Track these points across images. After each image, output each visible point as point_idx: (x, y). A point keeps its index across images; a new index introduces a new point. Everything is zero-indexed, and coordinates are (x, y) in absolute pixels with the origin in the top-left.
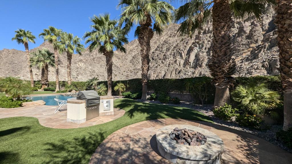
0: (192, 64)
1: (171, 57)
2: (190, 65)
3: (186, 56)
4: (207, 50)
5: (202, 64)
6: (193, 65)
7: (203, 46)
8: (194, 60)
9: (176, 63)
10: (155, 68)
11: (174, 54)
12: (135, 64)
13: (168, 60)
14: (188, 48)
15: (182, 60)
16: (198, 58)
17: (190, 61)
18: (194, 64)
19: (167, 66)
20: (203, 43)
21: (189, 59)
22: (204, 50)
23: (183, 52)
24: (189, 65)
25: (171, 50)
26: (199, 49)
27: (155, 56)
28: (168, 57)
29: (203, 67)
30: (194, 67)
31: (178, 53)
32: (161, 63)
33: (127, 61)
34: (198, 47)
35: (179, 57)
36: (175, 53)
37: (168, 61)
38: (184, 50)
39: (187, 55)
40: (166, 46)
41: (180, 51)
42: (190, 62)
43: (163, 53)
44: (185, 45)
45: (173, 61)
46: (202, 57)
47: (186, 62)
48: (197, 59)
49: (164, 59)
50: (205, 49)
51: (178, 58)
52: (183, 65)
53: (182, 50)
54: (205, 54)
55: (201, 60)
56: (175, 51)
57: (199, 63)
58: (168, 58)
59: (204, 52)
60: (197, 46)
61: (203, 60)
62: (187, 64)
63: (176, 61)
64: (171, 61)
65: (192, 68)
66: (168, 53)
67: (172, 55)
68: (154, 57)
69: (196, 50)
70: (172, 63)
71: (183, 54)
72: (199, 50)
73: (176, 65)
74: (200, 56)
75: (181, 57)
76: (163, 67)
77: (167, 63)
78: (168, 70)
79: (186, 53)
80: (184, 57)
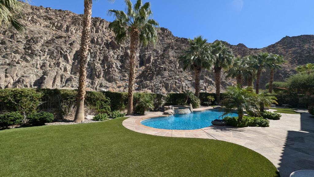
3: (73, 61)
5: (99, 75)
7: (95, 57)
11: (51, 52)
13: (38, 58)
14: (74, 52)
15: (68, 65)
16: (93, 68)
18: (88, 73)
22: (98, 60)
23: (69, 54)
29: (102, 79)
31: (60, 53)
32: (22, 60)
34: (90, 55)
35: (62, 59)
36: (55, 52)
41: (63, 52)
45: (52, 63)
46: (98, 67)
47: (77, 68)
49: (30, 55)
51: (61, 61)
52: (71, 71)
55: (98, 70)
57: (96, 73)
58: (39, 56)
59: (99, 63)
62: (78, 72)
63: (58, 64)
71: (69, 57)
72: (92, 59)
73: (60, 70)
75: (65, 59)
76: (28, 68)
77: (39, 63)
78: (49, 75)
79: (73, 57)
80: (71, 62)
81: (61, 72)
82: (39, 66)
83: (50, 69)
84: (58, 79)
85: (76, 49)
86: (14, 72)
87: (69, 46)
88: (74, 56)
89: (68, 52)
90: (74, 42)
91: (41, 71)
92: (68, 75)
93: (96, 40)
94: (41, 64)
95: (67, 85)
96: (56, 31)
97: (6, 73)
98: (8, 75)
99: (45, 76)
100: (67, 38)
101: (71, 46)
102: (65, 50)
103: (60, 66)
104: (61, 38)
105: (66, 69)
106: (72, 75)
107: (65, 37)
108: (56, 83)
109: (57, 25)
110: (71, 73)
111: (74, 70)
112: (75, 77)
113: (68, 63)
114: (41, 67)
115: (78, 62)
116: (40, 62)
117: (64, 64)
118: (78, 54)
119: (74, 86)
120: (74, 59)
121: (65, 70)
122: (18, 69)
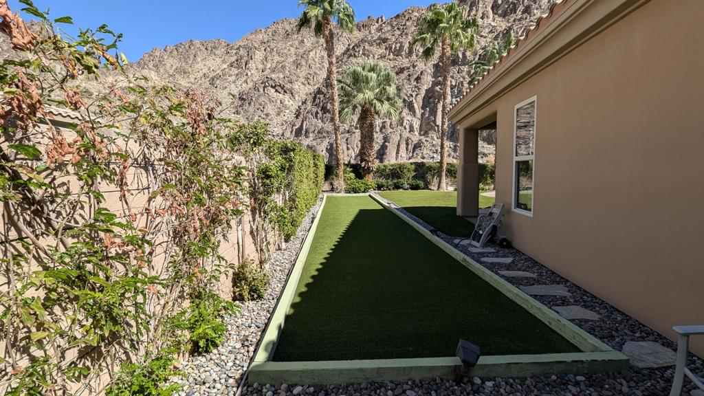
2: (439, 131)
3: (422, 110)
15: (415, 120)
17: (437, 124)
23: (415, 99)
26: (452, 96)
35: (406, 111)
38: (416, 95)
41: (406, 98)
47: (429, 124)
52: (419, 130)
53: (412, 96)
62: (429, 130)
71: (416, 105)
73: (404, 130)
75: (410, 111)
78: (391, 140)
79: (421, 104)
80: (419, 112)
81: (406, 134)
83: (391, 130)
84: (403, 146)
85: (425, 87)
87: (415, 83)
88: (423, 100)
89: (414, 96)
90: (422, 73)
91: (382, 135)
92: (416, 137)
93: (461, 56)
94: (381, 125)
95: (415, 155)
96: (395, 59)
97: (347, 144)
98: (349, 146)
99: (387, 144)
100: (412, 68)
101: (417, 83)
102: (410, 92)
103: (404, 124)
104: (403, 73)
105: (413, 127)
106: (422, 137)
107: (409, 68)
108: (400, 153)
109: (396, 47)
110: (420, 134)
111: (424, 127)
112: (426, 141)
113: (415, 116)
114: (381, 131)
115: (430, 111)
117: (409, 118)
118: (430, 95)
119: (426, 156)
120: (423, 107)
121: (412, 129)
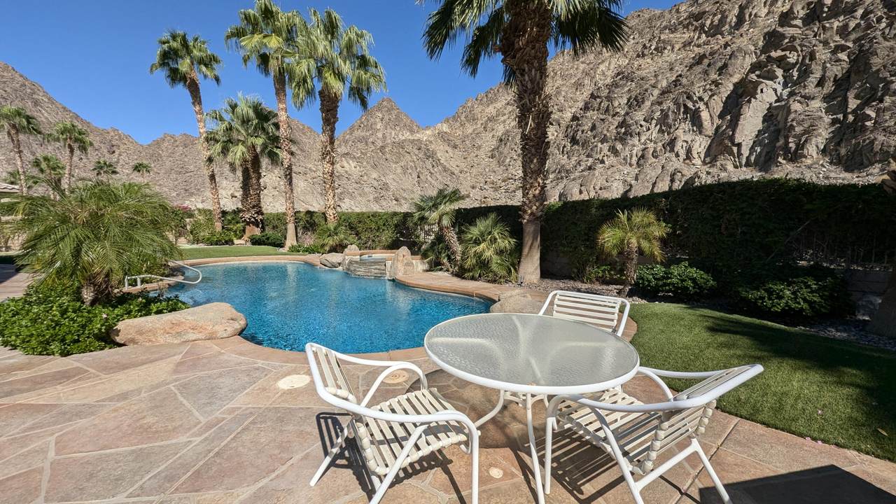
0: (745, 152)
1: (649, 129)
2: (740, 154)
3: (717, 121)
4: (829, 87)
5: (801, 146)
6: (751, 154)
7: (805, 73)
8: (757, 136)
9: (672, 150)
10: (582, 171)
11: (665, 115)
12: (508, 160)
13: (635, 140)
14: (727, 88)
15: (699, 139)
16: (781, 125)
17: (737, 141)
18: (758, 149)
19: (631, 165)
20: (807, 61)
21: (734, 131)
22: (811, 88)
23: (706, 104)
24: (732, 153)
25: (648, 103)
26: (785, 85)
27: (581, 129)
28: (637, 131)
29: (809, 162)
30: (756, 163)
31: (682, 110)
32: (608, 153)
33: (482, 153)
34: (781, 79)
35: (687, 126)
36: (670, 113)
37: (636, 146)
38: (711, 97)
39: (721, 116)
40: (626, 89)
41: (690, 105)
42: (739, 145)
43: (614, 115)
44: (714, 76)
45: (660, 144)
46: (803, 117)
47: (721, 143)
48: (772, 128)
49: (622, 139)
50: (821, 83)
51: (683, 133)
52: (702, 156)
53: (701, 99)
54: (817, 104)
55: (798, 129)
56: (668, 104)
57: (787, 143)
58: (639, 134)
59: (813, 99)
60: (772, 77)
61: (806, 132)
62: (722, 153)
63: (671, 144)
64: (651, 145)
65: (748, 164)
66: (639, 116)
67: (654, 122)
68: (580, 133)
69: (768, 94)
70: (655, 151)
71: (705, 115)
72: (786, 92)
73: (674, 159)
74: (792, 116)
75: (693, 124)
76: (615, 168)
77: (634, 152)
78: (641, 177)
79: (719, 109)
80: (710, 125)
81: (676, 164)
82: (634, 160)
83: (654, 160)
85: (735, 79)
86: (591, 181)
87: (716, 76)
88: (725, 103)
89: (706, 99)
92: (693, 168)
94: (640, 155)
101: (719, 75)
102: (699, 93)
103: (677, 148)
104: (702, 63)
105: (692, 152)
110: (703, 162)
111: (714, 149)
113: (700, 133)
116: (637, 150)
117: (689, 137)
121: (688, 155)
122: (597, 175)
